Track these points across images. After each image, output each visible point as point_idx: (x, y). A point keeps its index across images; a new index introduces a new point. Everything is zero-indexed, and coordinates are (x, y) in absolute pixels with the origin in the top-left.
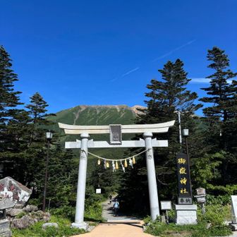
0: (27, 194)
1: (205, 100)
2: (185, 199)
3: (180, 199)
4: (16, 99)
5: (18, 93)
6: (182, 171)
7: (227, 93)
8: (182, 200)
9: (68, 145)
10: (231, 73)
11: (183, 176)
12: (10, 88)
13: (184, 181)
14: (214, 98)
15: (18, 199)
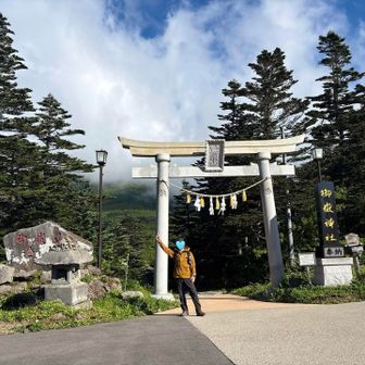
3: (326, 250)
6: (327, 208)
8: (329, 252)
9: (136, 173)
10: (356, 73)
11: (328, 214)
13: (330, 223)
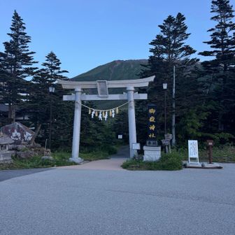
0: (30, 135)
1: (206, 54)
2: (152, 142)
3: (148, 142)
4: (30, 59)
5: (32, 53)
6: (152, 119)
7: (230, 46)
8: (149, 143)
9: (65, 98)
11: (152, 123)
12: (26, 49)
13: (153, 128)
14: (215, 51)
15: (24, 138)
